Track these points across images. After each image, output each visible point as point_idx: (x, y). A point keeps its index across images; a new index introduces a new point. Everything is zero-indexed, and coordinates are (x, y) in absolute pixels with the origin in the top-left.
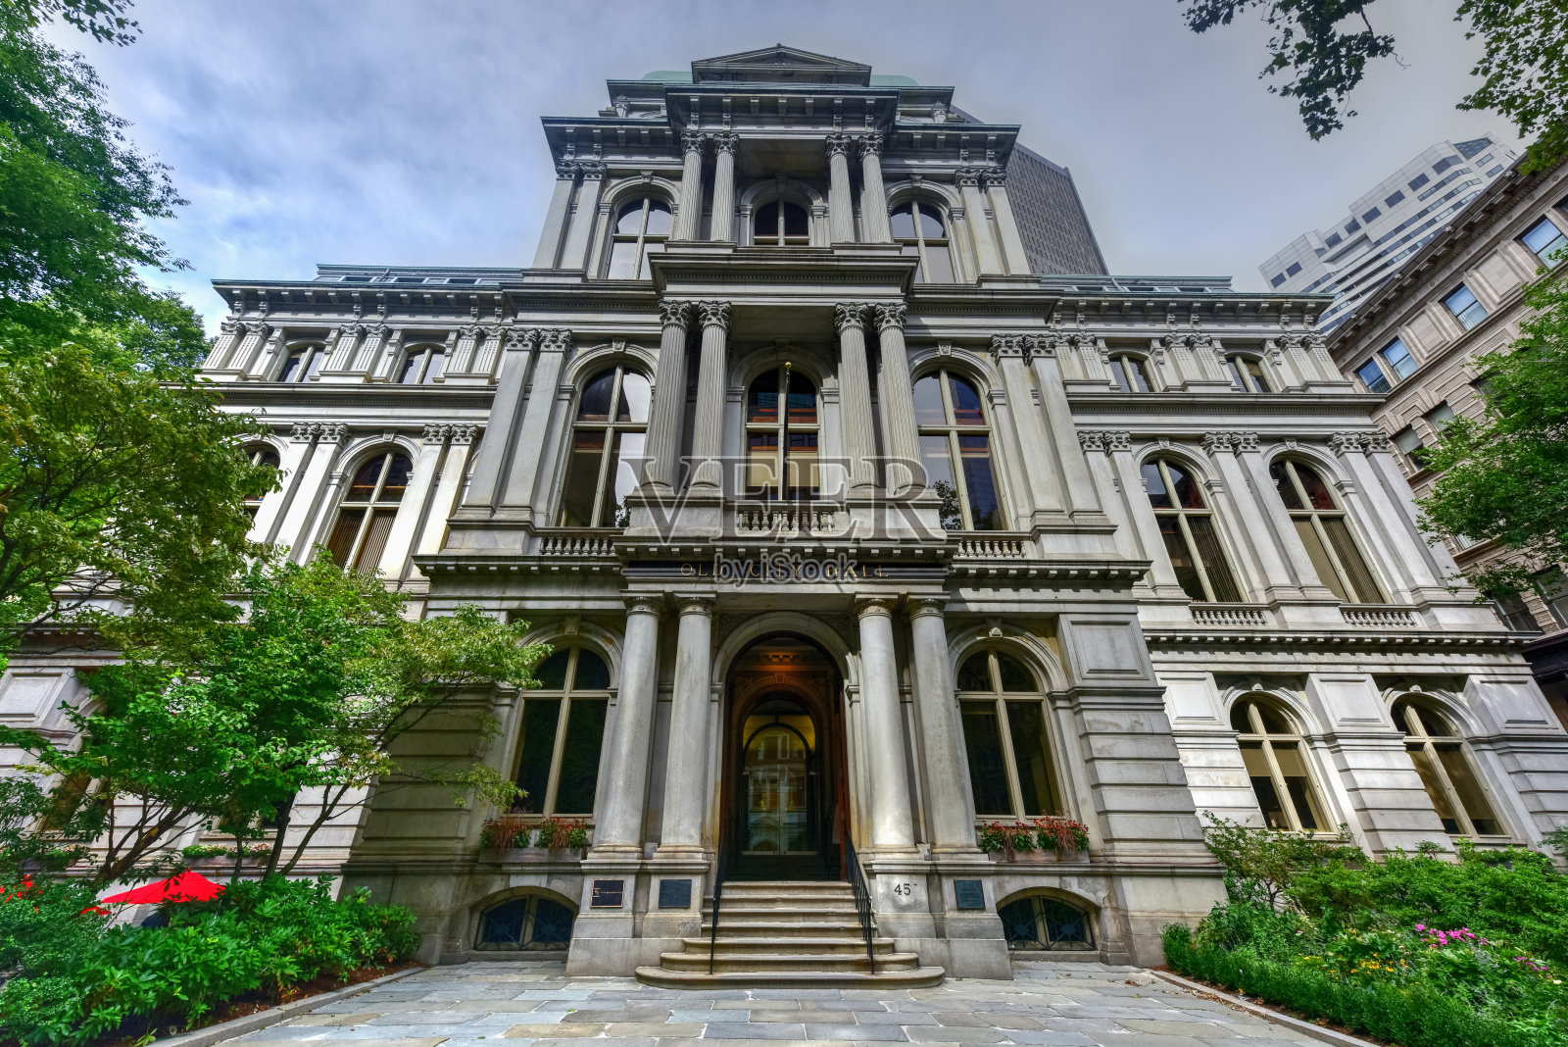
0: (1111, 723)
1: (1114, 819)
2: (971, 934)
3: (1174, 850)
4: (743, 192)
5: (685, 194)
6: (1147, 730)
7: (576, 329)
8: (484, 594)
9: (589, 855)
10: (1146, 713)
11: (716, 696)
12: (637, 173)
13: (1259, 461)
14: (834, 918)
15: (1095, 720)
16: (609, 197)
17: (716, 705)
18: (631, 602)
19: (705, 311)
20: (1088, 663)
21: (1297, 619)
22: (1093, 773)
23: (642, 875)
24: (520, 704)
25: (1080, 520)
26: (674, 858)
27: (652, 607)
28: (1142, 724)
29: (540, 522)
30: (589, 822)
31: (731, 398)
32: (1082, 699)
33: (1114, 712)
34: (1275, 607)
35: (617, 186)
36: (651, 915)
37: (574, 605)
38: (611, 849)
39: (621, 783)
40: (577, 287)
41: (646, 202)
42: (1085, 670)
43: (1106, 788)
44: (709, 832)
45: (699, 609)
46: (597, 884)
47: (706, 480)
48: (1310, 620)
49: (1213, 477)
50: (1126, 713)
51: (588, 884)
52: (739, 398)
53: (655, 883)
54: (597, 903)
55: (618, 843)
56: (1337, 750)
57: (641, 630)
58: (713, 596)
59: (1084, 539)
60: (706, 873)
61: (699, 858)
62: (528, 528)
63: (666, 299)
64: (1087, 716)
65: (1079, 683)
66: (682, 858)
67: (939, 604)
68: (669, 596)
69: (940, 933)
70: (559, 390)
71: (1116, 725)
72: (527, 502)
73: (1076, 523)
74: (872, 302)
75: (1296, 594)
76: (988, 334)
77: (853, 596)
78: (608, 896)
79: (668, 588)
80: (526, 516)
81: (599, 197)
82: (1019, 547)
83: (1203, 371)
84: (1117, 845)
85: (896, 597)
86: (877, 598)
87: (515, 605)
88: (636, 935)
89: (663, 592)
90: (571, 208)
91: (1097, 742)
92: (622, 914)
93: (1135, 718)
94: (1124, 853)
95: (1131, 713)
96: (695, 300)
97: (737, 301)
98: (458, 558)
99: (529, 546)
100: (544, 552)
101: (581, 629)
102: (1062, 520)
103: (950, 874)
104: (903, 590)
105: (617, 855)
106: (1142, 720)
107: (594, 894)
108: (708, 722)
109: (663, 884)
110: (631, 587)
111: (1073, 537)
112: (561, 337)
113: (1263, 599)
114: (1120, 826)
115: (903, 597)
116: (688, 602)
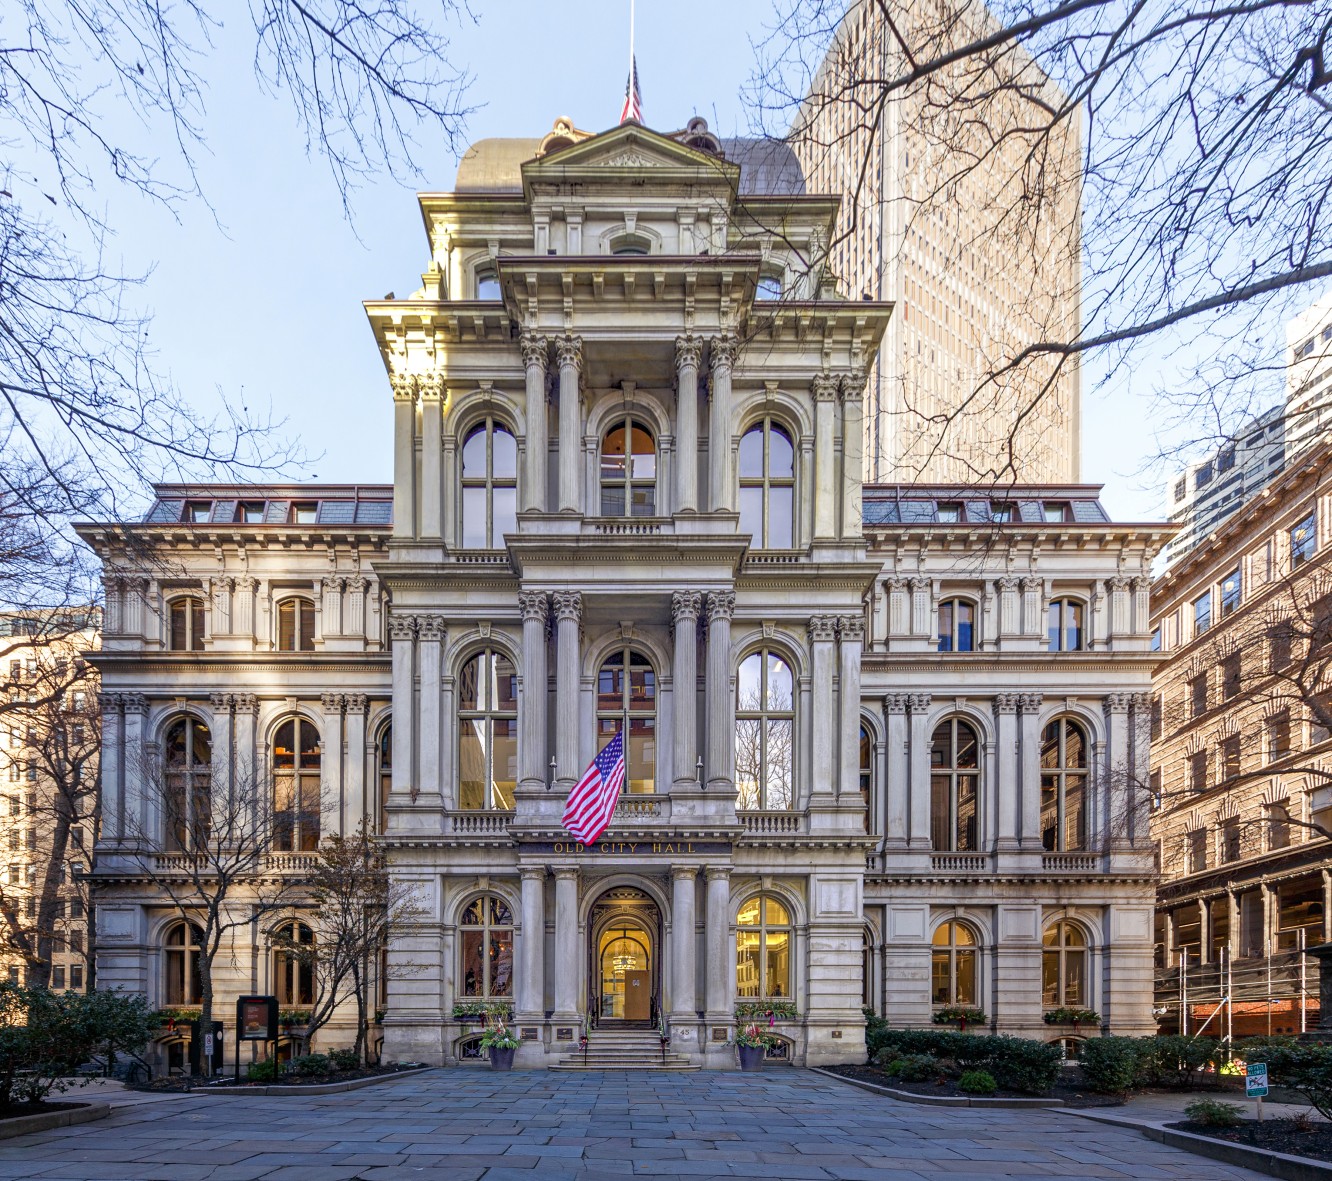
0: (826, 945)
1: (813, 998)
2: (718, 1052)
6: (847, 948)
7: (446, 614)
8: (422, 862)
9: (517, 1017)
11: (582, 930)
12: (476, 385)
15: (817, 944)
16: (451, 426)
17: (582, 935)
19: (559, 602)
20: (822, 907)
22: (808, 974)
23: (547, 1026)
24: (458, 934)
26: (563, 1019)
27: (538, 874)
28: (843, 946)
29: (449, 806)
31: (584, 686)
32: (813, 930)
33: (830, 938)
35: (460, 402)
36: (552, 1044)
37: (485, 869)
38: (529, 1014)
40: (441, 565)
41: (489, 424)
42: (820, 912)
43: (814, 982)
44: (581, 1006)
45: (568, 876)
46: (523, 1029)
50: (836, 939)
51: (520, 1030)
53: (554, 1029)
54: (525, 1038)
55: (533, 1010)
57: (532, 889)
58: (577, 867)
59: (842, 817)
60: (580, 1025)
61: (577, 1018)
62: (443, 812)
63: (523, 587)
64: (813, 940)
65: (812, 920)
66: (567, 1018)
67: (727, 871)
68: (548, 867)
69: (703, 1051)
70: (443, 682)
71: (829, 946)
72: (437, 790)
73: (840, 804)
74: (705, 589)
76: (807, 614)
77: (670, 865)
78: (530, 1035)
79: (547, 861)
80: (437, 802)
81: (442, 427)
82: (796, 823)
85: (698, 866)
86: (686, 867)
87: (444, 870)
88: (548, 1052)
89: (544, 864)
90: (416, 444)
91: (815, 956)
92: (538, 1043)
93: (842, 942)
94: (815, 1016)
95: (840, 938)
96: (549, 590)
97: (587, 589)
99: (443, 827)
100: (455, 829)
101: (490, 885)
102: (830, 802)
103: (711, 1025)
104: (702, 861)
105: (532, 1016)
106: (846, 943)
107: (523, 1034)
108: (576, 946)
109: (558, 1030)
110: (523, 861)
112: (434, 624)
114: (816, 1002)
115: (703, 866)
116: (562, 871)
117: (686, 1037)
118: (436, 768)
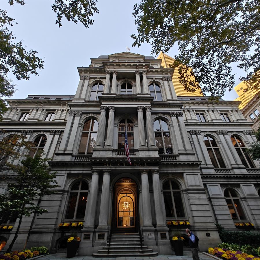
0: (194, 197)
1: (195, 218)
2: (164, 245)
3: (208, 225)
4: (118, 82)
5: (106, 82)
6: (202, 198)
7: (83, 111)
8: (62, 170)
9: (83, 228)
10: (202, 194)
11: (111, 192)
12: (96, 78)
13: (228, 137)
14: (135, 242)
15: (191, 196)
16: (90, 83)
17: (111, 194)
18: (93, 172)
19: (110, 108)
20: (190, 183)
21: (237, 172)
22: (190, 208)
23: (94, 232)
24: (69, 194)
25: (188, 152)
26: (101, 229)
27: (98, 173)
28: (201, 197)
29: (74, 153)
30: (83, 221)
31: (115, 126)
32: (188, 191)
33: (195, 194)
34: (232, 169)
35: (92, 80)
36: (96, 241)
37: (81, 172)
38: (88, 227)
39: (90, 212)
40: (84, 103)
41: (98, 84)
42: (189, 185)
43: (193, 211)
44: (109, 223)
45: (107, 173)
46: (85, 235)
47: (109, 145)
48: (240, 172)
49: (219, 140)
50: (197, 194)
51: (83, 234)
52: (117, 126)
53: (97, 234)
54: (85, 239)
55: (90, 225)
56: (246, 201)
57: (95, 178)
58: (110, 170)
59: (189, 156)
60: (108, 232)
61: (107, 228)
62: (72, 155)
63: (102, 105)
64: (189, 195)
65: (187, 188)
66: (103, 229)
67: (158, 172)
68: (101, 170)
69: (157, 245)
70: (79, 124)
71: (195, 197)
72: (72, 149)
73: (187, 153)
74: (144, 106)
75: (237, 166)
76: (169, 112)
77: (140, 170)
78: (87, 237)
79: (101, 169)
80: (71, 152)
81: (89, 83)
82: (176, 158)
83: (216, 117)
84: (196, 224)
85: (149, 170)
86: (145, 170)
87: (68, 172)
88: (93, 246)
89: (100, 169)
90: (83, 85)
91: (191, 201)
92: (90, 241)
93: (199, 195)
94: (197, 226)
95: (199, 194)
96: (108, 106)
97: (116, 106)
98: (57, 162)
99: (72, 159)
100: (75, 160)
101: (83, 177)
102: (184, 152)
103: (159, 231)
104: (150, 168)
105: (89, 228)
106: (201, 196)
107: (84, 237)
108: (109, 198)
109: (99, 234)
110: (93, 168)
111: (186, 156)
112: (80, 113)
113: (230, 167)
114: (197, 220)
115: (150, 170)
116: (105, 172)
117: (150, 237)
118: (73, 144)
